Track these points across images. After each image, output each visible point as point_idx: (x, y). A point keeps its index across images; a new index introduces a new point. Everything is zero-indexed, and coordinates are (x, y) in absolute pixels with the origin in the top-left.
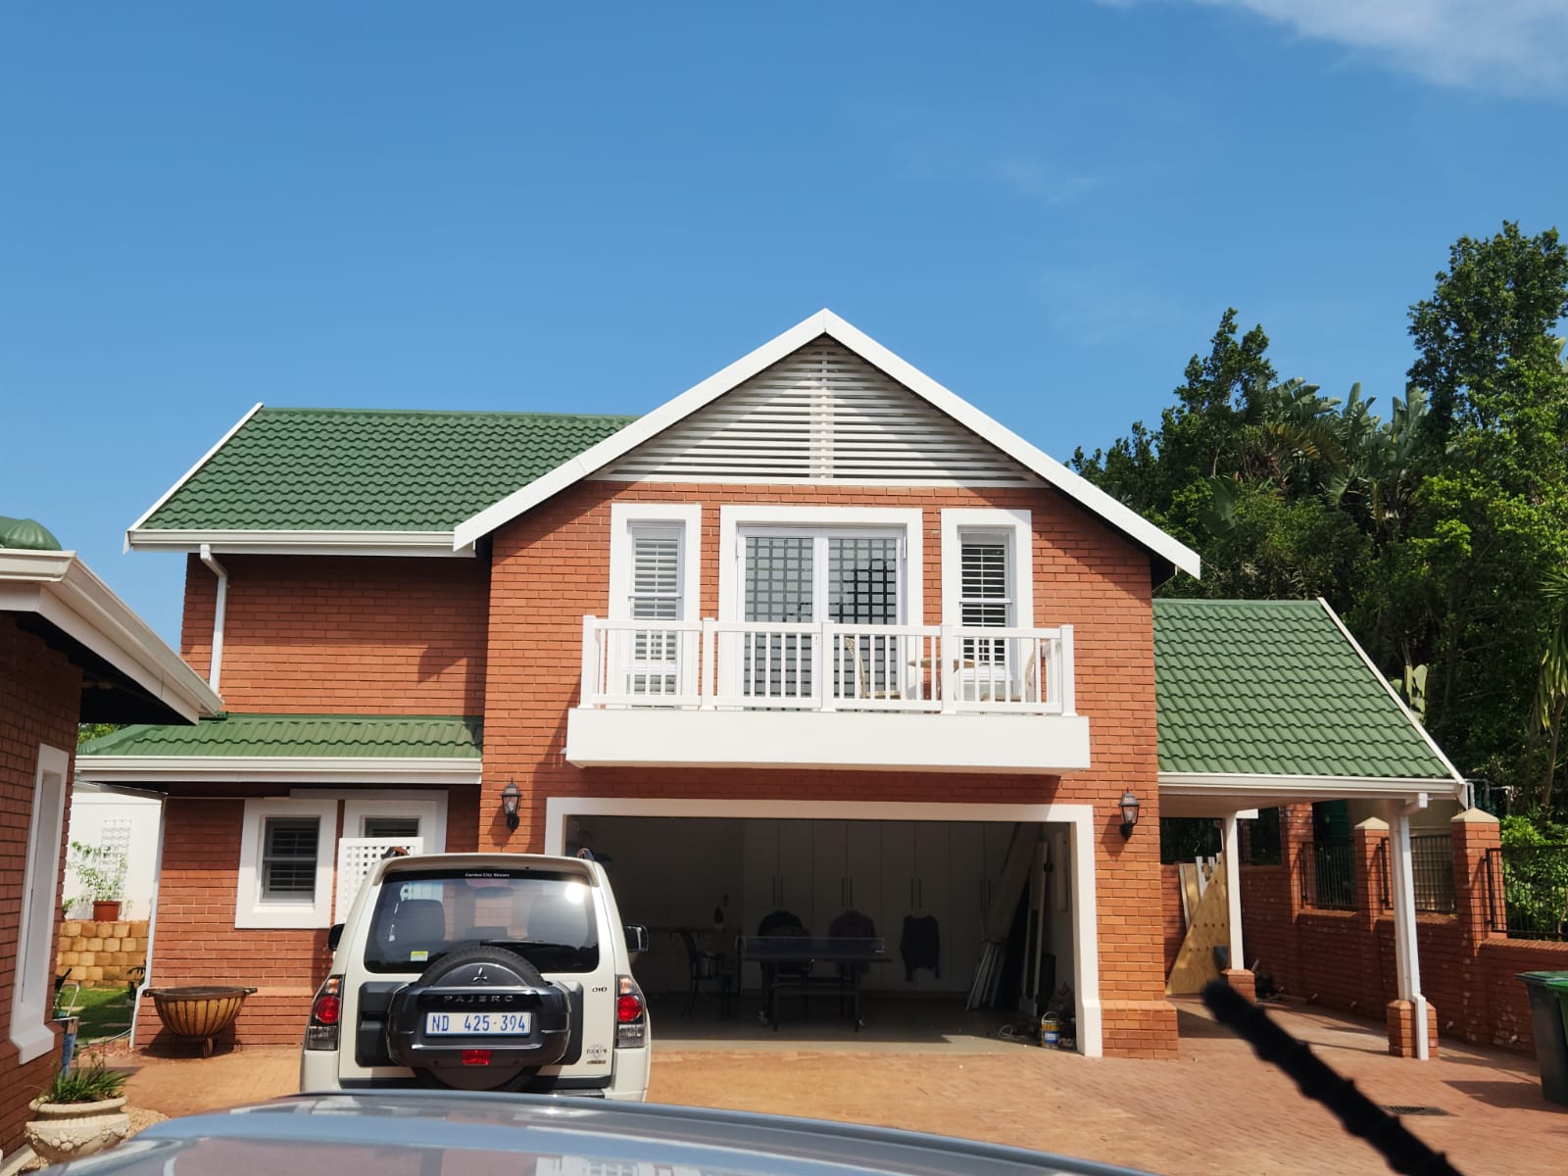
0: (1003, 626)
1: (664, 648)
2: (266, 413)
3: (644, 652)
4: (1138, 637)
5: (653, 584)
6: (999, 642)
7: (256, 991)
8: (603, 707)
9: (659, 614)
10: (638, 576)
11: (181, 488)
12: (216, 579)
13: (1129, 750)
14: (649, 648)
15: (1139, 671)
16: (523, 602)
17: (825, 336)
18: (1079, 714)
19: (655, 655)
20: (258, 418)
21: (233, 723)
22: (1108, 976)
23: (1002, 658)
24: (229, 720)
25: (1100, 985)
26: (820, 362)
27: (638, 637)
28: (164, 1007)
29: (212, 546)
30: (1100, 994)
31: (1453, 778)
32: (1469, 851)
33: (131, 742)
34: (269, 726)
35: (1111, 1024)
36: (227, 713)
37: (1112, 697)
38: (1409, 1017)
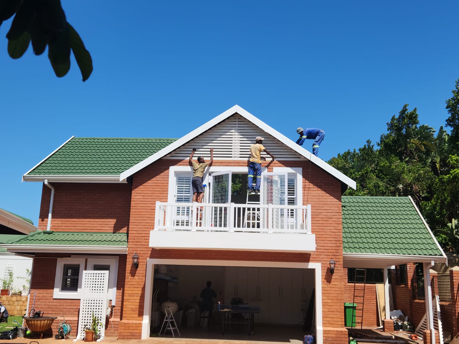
0: (294, 205)
1: (186, 212)
2: (75, 139)
3: (179, 213)
4: (337, 208)
5: (183, 191)
6: (292, 210)
7: (57, 318)
8: (165, 230)
9: (185, 201)
10: (178, 189)
11: (43, 162)
12: (51, 190)
13: (333, 245)
14: (181, 212)
15: (337, 220)
16: (142, 197)
17: (236, 113)
18: (312, 233)
19: (183, 214)
20: (72, 141)
21: (55, 235)
22: (325, 319)
23: (293, 215)
24: (54, 234)
25: (323, 322)
26: (236, 121)
27: (178, 208)
28: (28, 323)
29: (48, 180)
30: (323, 325)
31: (443, 256)
32: (454, 280)
33: (23, 240)
34: (65, 235)
35: (326, 335)
36: (53, 231)
37: (328, 228)
38: (430, 335)
